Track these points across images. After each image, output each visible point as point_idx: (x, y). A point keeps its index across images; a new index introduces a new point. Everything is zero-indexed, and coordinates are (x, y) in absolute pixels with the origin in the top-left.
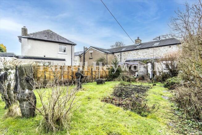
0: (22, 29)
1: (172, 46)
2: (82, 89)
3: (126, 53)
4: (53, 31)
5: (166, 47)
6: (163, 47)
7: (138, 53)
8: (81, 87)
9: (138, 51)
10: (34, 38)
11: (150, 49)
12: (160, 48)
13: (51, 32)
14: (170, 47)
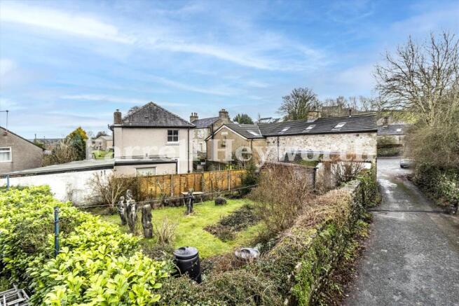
0: (115, 114)
1: (360, 134)
2: (192, 214)
3: (288, 139)
4: (158, 104)
5: (351, 135)
6: (346, 135)
7: (307, 140)
8: (191, 211)
9: (306, 137)
10: (131, 124)
11: (327, 136)
12: (342, 135)
13: (155, 107)
14: (358, 135)
